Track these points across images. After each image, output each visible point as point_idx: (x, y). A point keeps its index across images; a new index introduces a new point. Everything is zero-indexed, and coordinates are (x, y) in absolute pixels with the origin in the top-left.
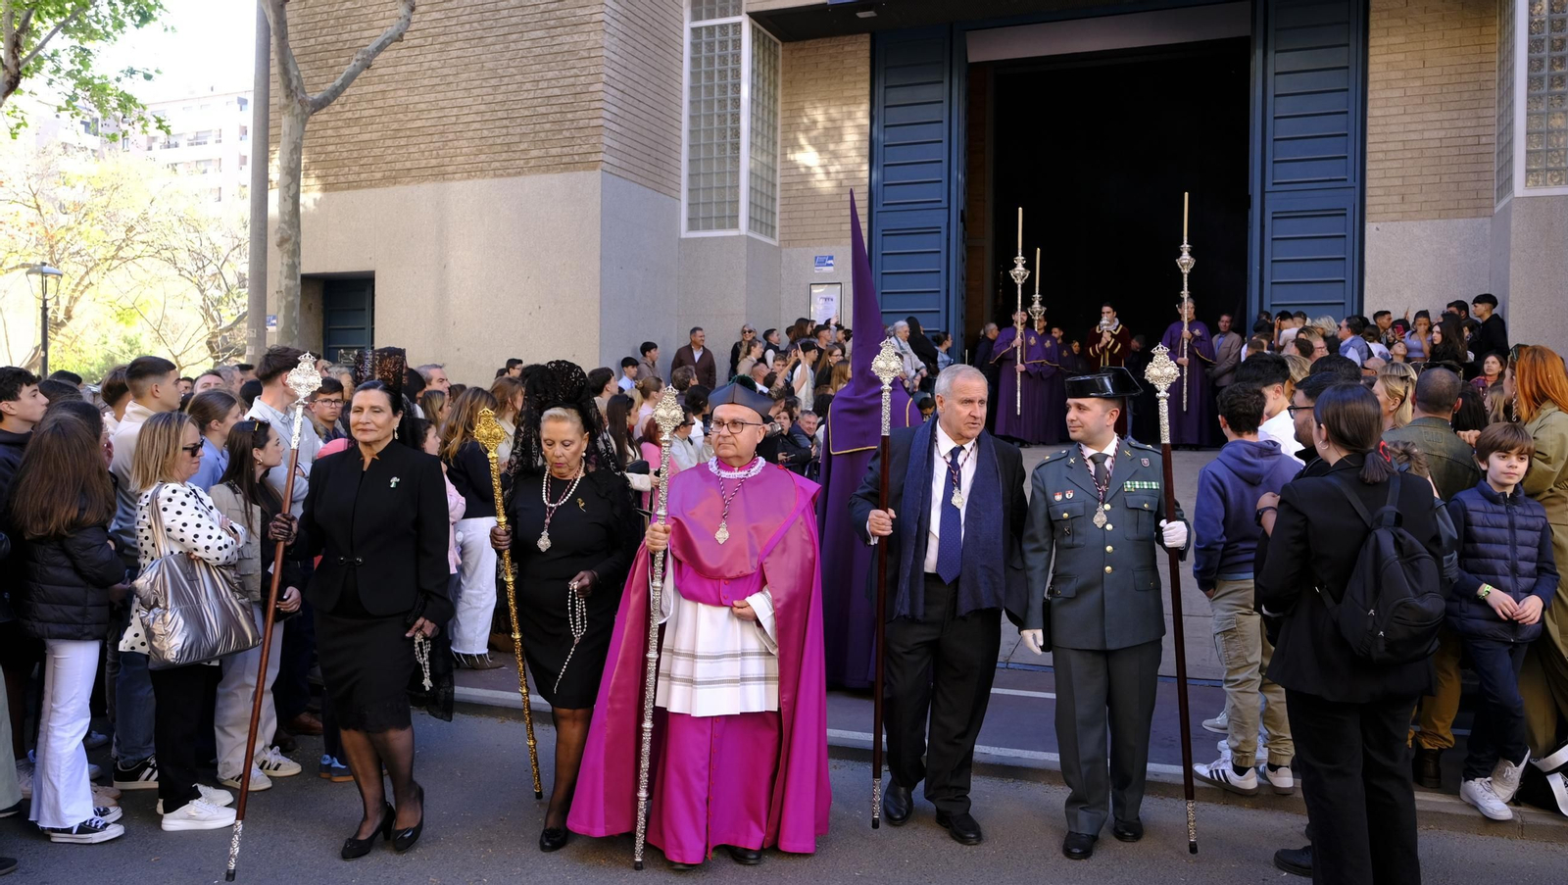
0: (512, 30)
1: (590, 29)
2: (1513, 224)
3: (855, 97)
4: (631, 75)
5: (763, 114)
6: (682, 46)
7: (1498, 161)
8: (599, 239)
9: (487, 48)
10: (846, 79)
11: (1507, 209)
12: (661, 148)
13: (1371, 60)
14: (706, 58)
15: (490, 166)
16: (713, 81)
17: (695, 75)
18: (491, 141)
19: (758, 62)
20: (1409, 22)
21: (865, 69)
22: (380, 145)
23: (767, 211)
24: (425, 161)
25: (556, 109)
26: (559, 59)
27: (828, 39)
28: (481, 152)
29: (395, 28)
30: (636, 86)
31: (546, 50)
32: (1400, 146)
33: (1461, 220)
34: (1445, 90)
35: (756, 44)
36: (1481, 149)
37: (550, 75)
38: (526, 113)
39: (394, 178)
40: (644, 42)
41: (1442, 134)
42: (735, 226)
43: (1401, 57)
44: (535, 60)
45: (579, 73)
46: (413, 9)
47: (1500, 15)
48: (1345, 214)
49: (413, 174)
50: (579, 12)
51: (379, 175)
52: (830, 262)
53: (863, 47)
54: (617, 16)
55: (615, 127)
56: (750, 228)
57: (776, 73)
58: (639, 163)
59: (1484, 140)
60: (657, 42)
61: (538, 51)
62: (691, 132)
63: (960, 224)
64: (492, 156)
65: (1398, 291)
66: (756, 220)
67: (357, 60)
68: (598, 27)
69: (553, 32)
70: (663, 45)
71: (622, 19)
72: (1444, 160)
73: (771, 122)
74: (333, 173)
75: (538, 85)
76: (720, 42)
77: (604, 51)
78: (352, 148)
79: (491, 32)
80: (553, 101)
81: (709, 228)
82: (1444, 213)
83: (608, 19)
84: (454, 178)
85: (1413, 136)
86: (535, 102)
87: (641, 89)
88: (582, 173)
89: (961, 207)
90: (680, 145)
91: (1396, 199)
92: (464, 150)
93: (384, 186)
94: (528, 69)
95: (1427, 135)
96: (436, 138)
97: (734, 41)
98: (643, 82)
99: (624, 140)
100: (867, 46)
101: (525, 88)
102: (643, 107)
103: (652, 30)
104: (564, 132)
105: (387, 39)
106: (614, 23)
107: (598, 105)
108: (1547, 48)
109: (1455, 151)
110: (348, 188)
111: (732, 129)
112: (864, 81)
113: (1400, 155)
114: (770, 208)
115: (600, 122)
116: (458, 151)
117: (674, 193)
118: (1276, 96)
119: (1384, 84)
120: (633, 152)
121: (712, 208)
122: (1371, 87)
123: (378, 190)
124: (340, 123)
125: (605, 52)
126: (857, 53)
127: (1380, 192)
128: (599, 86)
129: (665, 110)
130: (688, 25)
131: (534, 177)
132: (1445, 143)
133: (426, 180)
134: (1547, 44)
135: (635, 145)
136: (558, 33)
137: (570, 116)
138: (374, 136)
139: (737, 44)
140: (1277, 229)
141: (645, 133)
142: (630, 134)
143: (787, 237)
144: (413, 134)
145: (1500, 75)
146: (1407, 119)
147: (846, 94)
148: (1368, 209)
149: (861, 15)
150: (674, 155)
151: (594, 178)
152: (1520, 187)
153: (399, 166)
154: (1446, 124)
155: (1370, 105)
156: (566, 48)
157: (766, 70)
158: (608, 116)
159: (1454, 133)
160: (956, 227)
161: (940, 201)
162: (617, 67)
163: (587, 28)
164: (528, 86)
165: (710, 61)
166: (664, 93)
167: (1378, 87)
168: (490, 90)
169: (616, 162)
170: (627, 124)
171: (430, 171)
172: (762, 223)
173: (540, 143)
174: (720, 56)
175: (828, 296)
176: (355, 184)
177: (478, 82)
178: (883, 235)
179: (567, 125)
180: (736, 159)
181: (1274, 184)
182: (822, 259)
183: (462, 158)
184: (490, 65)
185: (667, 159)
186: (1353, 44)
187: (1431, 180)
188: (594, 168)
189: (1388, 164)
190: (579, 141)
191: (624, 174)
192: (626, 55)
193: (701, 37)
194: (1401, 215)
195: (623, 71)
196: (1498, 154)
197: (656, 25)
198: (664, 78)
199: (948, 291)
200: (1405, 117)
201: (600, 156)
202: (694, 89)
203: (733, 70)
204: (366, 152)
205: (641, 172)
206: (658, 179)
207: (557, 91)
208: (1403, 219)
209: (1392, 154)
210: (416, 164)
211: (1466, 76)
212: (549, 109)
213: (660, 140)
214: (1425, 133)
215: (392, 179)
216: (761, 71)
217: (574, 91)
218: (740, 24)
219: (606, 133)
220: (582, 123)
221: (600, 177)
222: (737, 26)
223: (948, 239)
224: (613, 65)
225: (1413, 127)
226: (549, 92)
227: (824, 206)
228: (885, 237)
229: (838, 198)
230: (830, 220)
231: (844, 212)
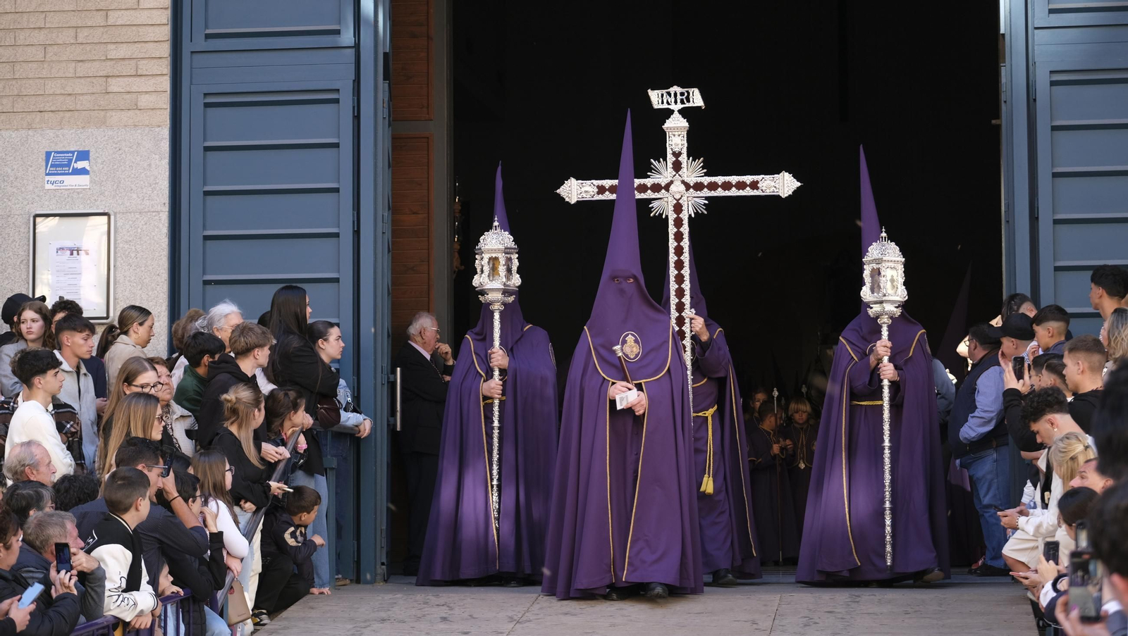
52: (81, 165)
63: (383, 86)
89: (385, 46)
160: (374, 93)
175: (78, 243)
178: (207, 105)
181: (1051, 11)
182: (63, 159)
199: (357, 233)
223: (357, 118)
227: (67, 37)
228: (210, 110)
229: (98, 19)
230: (82, 69)
231: (115, 52)
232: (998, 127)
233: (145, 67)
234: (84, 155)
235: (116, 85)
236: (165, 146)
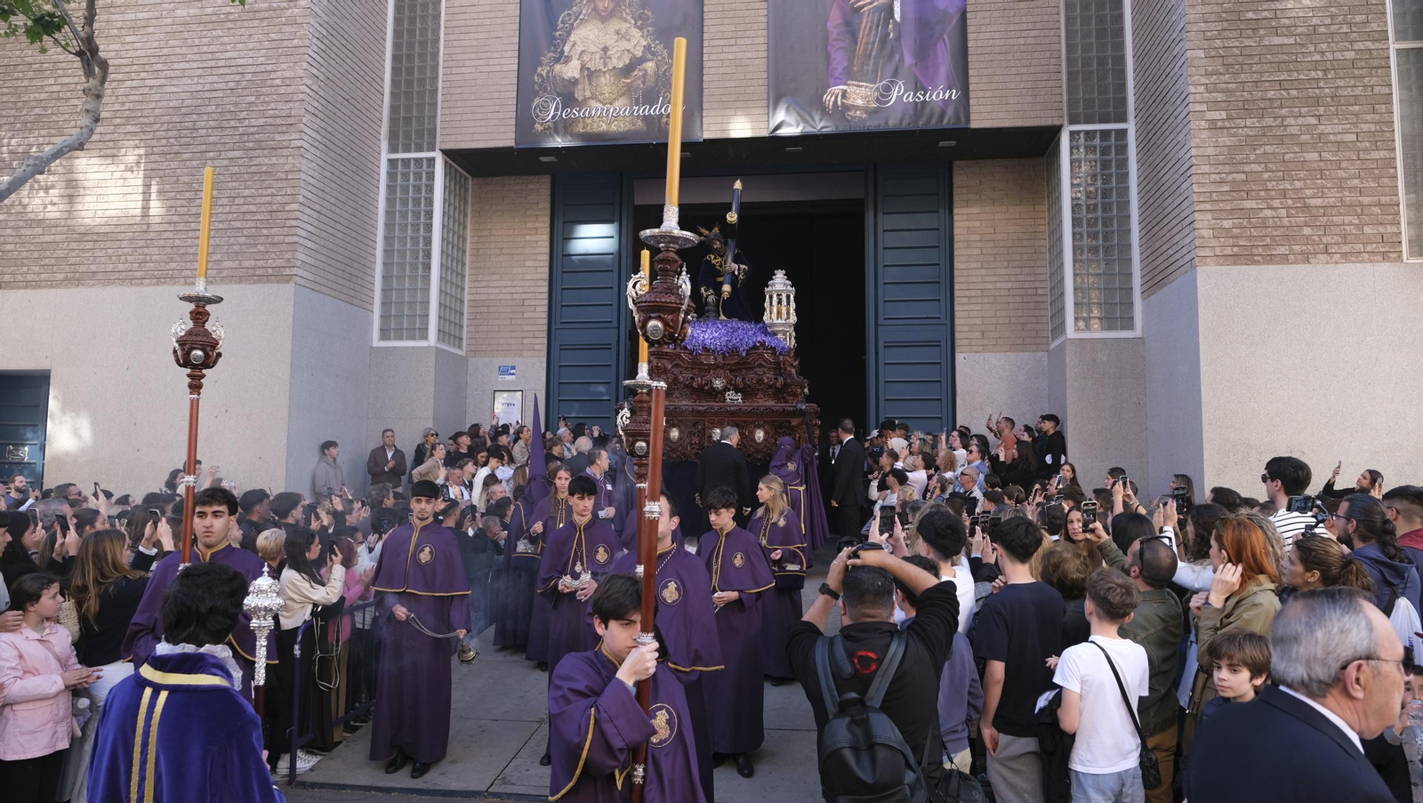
0: (210, 148)
1: (289, 154)
2: (1068, 360)
3: (537, 229)
4: (328, 197)
5: (453, 239)
6: (379, 174)
7: (1051, 308)
8: (290, 348)
9: (183, 163)
10: (529, 213)
11: (1061, 348)
12: (356, 265)
13: (956, 224)
14: (401, 186)
15: (180, 274)
16: (408, 207)
17: (390, 201)
18: (182, 251)
19: (450, 193)
20: (983, 197)
21: (546, 205)
22: (64, 247)
23: (455, 324)
24: (112, 266)
25: (250, 224)
26: (255, 179)
27: (514, 178)
28: (172, 260)
29: (75, 137)
30: (333, 208)
31: (243, 170)
32: (979, 293)
33: (1026, 353)
34: (1010, 252)
35: (448, 177)
36: (1040, 299)
37: (247, 192)
38: (221, 226)
39: (78, 280)
40: (342, 169)
41: (1009, 285)
42: (425, 337)
43: (977, 224)
44: (232, 178)
45: (275, 192)
46: (97, 120)
47: (1048, 197)
48: (940, 346)
49: (99, 277)
50: (278, 137)
51: (61, 276)
52: (512, 371)
53: (544, 187)
54: (316, 144)
55: (310, 244)
56: (439, 339)
57: (466, 203)
58: (332, 277)
59: (1040, 292)
60: (354, 169)
61: (236, 169)
62: (385, 251)
63: (629, 343)
64: (183, 264)
65: (982, 409)
66: (444, 333)
67: (28, 166)
68: (296, 152)
69: (251, 153)
70: (360, 173)
71: (321, 146)
72: (1012, 306)
73: (461, 246)
74: (9, 271)
75: (234, 201)
76: (415, 173)
77: (302, 173)
78: (33, 248)
79: (188, 149)
80: (248, 217)
81: (400, 338)
82: (1013, 347)
83: (306, 145)
84: (142, 284)
85: (990, 286)
86: (230, 217)
87: (338, 211)
88: (275, 285)
90: (375, 263)
91: (978, 334)
92: (153, 258)
93: (66, 286)
94: (224, 185)
95: (999, 286)
96: (125, 244)
97: (427, 173)
98: (339, 204)
99: (319, 256)
100: (548, 186)
101: (220, 203)
102: (338, 226)
103: (350, 158)
104: (259, 247)
105: (66, 147)
106: (312, 150)
107: (293, 223)
108: (1085, 225)
109: (1019, 299)
110: (26, 287)
111: (424, 251)
112: (545, 215)
113: (979, 300)
114: (458, 322)
115: (296, 239)
116: (148, 258)
117: (368, 306)
118: (885, 248)
119: (965, 243)
120: (327, 268)
121: (402, 320)
122: (956, 246)
123: (60, 292)
124: (21, 224)
125: (302, 176)
126: (540, 191)
127: (965, 328)
128: (296, 206)
129: (360, 231)
130: (385, 156)
131: (226, 286)
132: (1012, 292)
133: (112, 283)
134: (1085, 222)
135: (330, 261)
136: (256, 155)
137: (265, 232)
138: (58, 238)
139: (431, 176)
140: (887, 356)
141: (341, 250)
142: (325, 251)
143: (473, 348)
144: (100, 238)
145: (1050, 243)
146: (983, 272)
147: (529, 225)
148: (957, 342)
149: (543, 159)
150: (368, 271)
151: (288, 289)
152: (1070, 332)
153: (82, 269)
154: (1013, 278)
155: (956, 259)
156: (264, 169)
157: (457, 201)
158: (303, 233)
159: (1018, 285)
160: (625, 346)
161: (611, 322)
162: (314, 190)
163: (285, 152)
164: (224, 201)
165: (405, 190)
166: (360, 215)
167: (961, 245)
168: (184, 202)
169: (311, 277)
170: (322, 242)
171: (117, 276)
172: (450, 335)
173: (233, 255)
174: (414, 186)
175: (511, 402)
176: (34, 284)
177: (174, 194)
178: (561, 349)
179: (262, 240)
180: (427, 278)
181: (884, 319)
182: (505, 369)
183: (152, 264)
184: (186, 179)
185: (361, 275)
186: (942, 211)
187: (1002, 321)
188: (288, 282)
189: (970, 307)
190: (273, 255)
191: (318, 288)
192: (323, 180)
193: (397, 168)
194: (981, 347)
195: (320, 194)
196: (1051, 304)
197: (355, 154)
198: (361, 202)
200: (982, 270)
201: (295, 271)
202: (390, 213)
203: (426, 199)
204: (48, 253)
205: (335, 286)
206: (352, 293)
207: (253, 208)
208: (983, 351)
209: (974, 299)
210: (102, 267)
211: (1025, 242)
212: (245, 224)
213: (356, 257)
214: (997, 284)
215: (76, 280)
216: (452, 201)
217: (270, 209)
218: (434, 159)
219: (301, 249)
220: (276, 239)
221: (292, 290)
222: (431, 161)
223: (618, 355)
224: (310, 188)
225: (988, 279)
226: (244, 208)
227: (508, 322)
228: (562, 351)
229: (520, 316)
230: (513, 335)
231: (526, 328)
232: (865, 360)
233: (537, 334)
234: (513, 368)
235: (526, 341)
236: (545, 365)
